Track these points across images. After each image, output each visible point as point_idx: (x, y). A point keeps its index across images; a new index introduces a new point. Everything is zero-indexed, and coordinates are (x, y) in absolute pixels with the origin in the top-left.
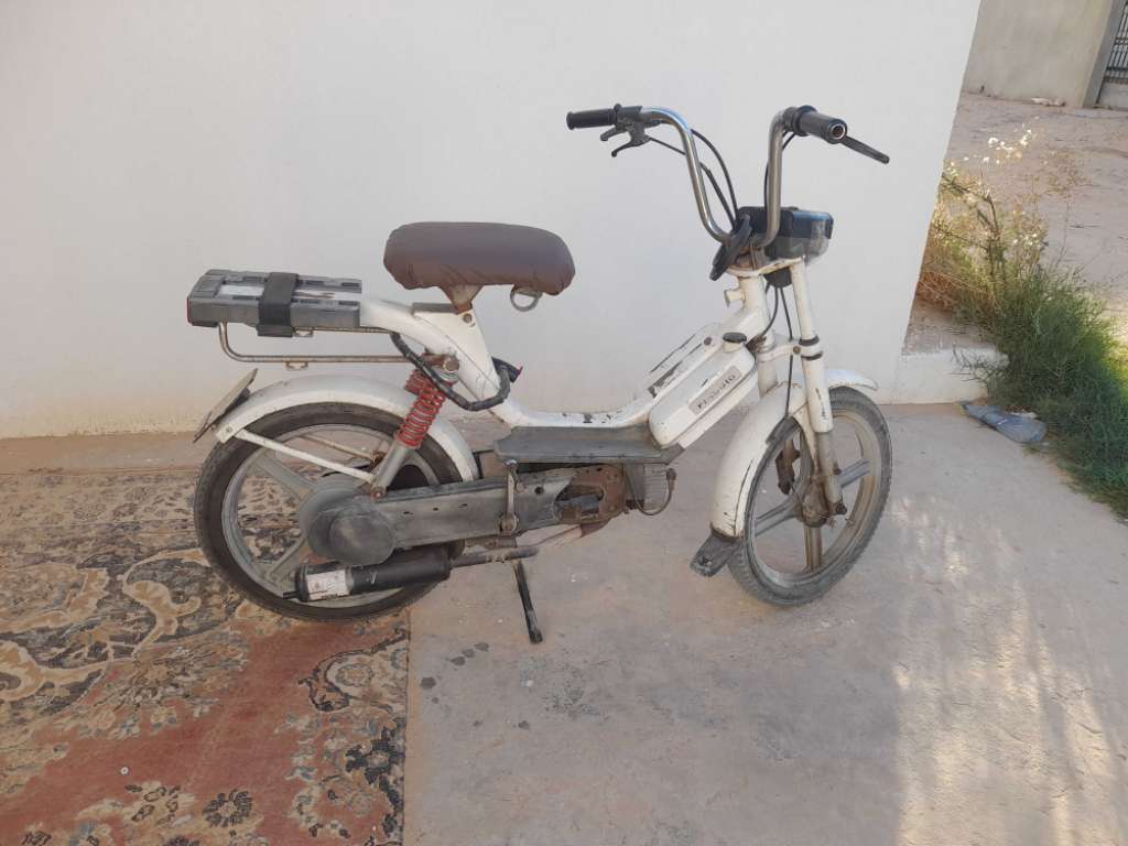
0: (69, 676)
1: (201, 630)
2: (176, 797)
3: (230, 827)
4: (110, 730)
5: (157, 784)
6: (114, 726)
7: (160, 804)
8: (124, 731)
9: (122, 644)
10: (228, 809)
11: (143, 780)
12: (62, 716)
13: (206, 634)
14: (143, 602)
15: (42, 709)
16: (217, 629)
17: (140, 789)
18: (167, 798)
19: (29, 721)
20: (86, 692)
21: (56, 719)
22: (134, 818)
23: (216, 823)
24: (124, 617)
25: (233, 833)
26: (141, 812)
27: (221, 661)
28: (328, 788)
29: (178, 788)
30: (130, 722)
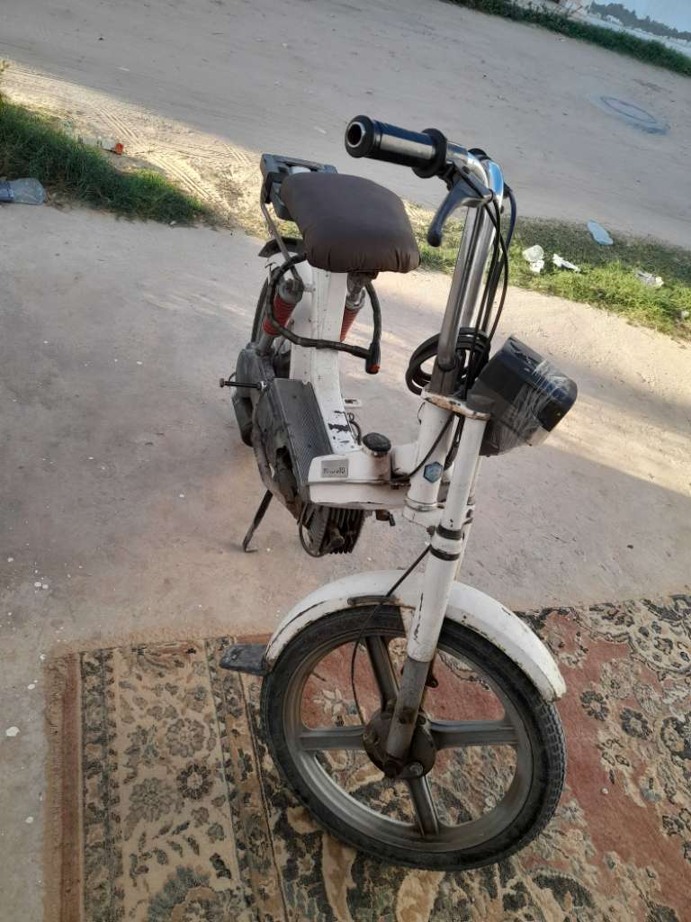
0: (551, 910)
1: (457, 803)
2: (604, 744)
3: (605, 700)
4: (580, 828)
5: (604, 762)
6: (576, 826)
7: (611, 752)
8: (577, 814)
9: (497, 879)
10: (595, 706)
11: (605, 773)
12: (587, 884)
13: (458, 795)
14: (432, 896)
15: (589, 910)
16: (450, 787)
17: (611, 771)
18: (606, 750)
19: (603, 914)
20: (561, 875)
21: (591, 887)
22: (628, 765)
23: (607, 710)
24: (462, 902)
25: (607, 697)
26: (623, 763)
27: (486, 765)
28: (558, 649)
29: (598, 746)
30: (569, 813)
